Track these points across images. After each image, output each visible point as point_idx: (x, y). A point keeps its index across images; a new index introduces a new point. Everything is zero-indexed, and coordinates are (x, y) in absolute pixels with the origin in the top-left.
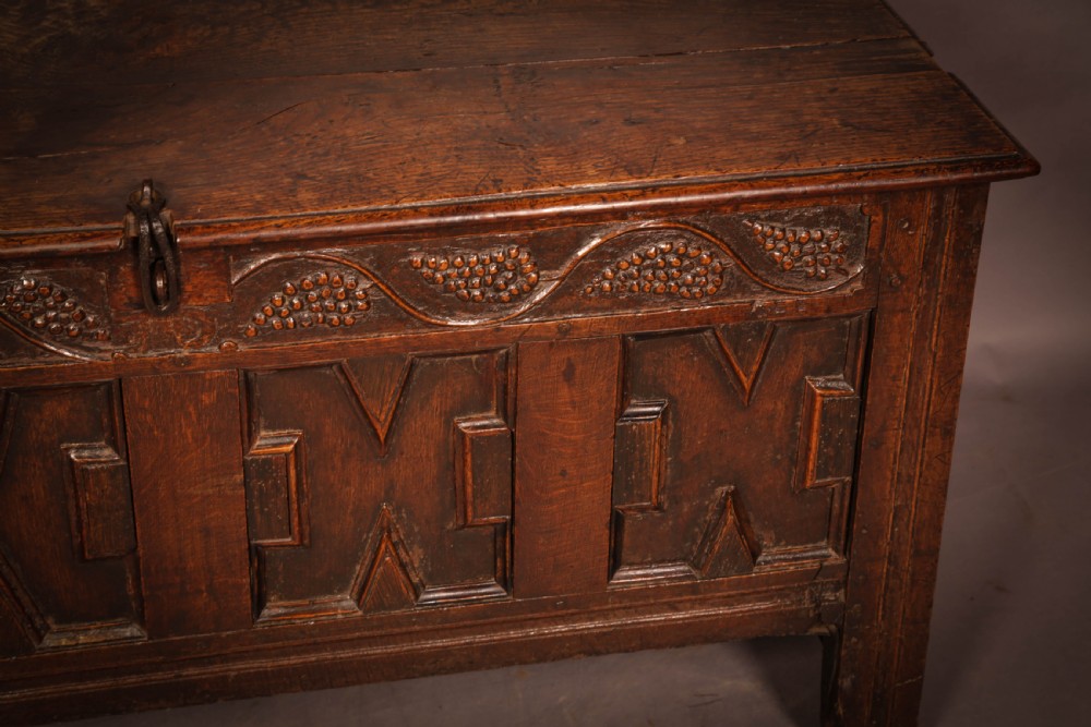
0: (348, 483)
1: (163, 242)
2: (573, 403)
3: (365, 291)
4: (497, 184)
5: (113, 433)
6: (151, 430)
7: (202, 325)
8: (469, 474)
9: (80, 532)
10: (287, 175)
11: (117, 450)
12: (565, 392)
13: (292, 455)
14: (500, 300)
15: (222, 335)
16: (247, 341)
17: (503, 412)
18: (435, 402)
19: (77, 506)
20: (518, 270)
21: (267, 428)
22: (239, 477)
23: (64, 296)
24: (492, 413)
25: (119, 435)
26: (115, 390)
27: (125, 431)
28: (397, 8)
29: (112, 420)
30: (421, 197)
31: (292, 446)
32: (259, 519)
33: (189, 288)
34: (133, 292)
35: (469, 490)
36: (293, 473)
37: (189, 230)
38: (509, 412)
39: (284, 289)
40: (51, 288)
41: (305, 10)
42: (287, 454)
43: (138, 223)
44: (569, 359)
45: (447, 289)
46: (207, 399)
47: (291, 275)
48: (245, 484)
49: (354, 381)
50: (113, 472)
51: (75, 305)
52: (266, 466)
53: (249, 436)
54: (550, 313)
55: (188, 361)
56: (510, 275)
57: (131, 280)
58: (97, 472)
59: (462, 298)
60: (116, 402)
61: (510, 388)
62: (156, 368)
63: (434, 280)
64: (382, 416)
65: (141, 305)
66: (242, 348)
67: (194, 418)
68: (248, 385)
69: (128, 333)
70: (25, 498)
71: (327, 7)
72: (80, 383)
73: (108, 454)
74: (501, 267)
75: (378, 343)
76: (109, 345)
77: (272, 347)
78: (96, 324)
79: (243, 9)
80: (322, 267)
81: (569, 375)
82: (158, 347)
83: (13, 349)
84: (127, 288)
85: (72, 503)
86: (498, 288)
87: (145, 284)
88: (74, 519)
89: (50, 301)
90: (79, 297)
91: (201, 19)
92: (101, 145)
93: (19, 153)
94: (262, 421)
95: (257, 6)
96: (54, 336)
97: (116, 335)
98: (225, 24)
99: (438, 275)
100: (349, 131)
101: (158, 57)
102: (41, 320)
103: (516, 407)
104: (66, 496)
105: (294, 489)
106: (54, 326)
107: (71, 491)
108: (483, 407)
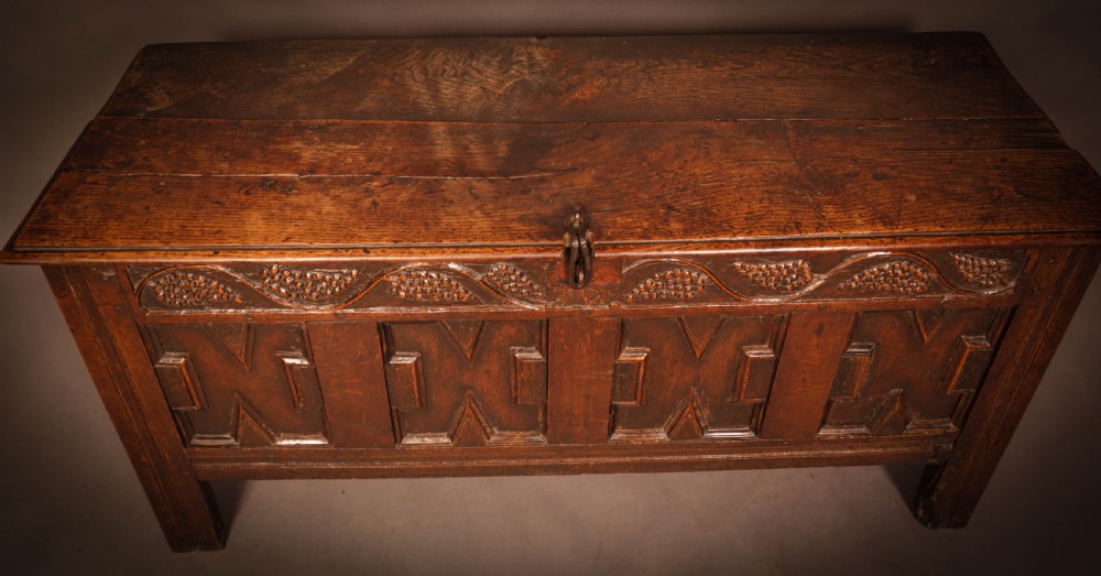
0: (672, 376)
1: (586, 252)
2: (818, 346)
3: (703, 281)
4: (798, 226)
5: (541, 344)
6: (563, 345)
7: (600, 293)
8: (746, 378)
9: (516, 390)
11: (541, 353)
12: (814, 340)
13: (643, 363)
14: (786, 289)
15: (612, 300)
16: (626, 304)
17: (773, 347)
18: (733, 338)
19: (516, 379)
20: (801, 273)
21: (629, 346)
22: (611, 372)
23: (521, 275)
24: (766, 346)
25: (544, 346)
26: (544, 324)
27: (548, 345)
28: (717, 69)
29: (541, 338)
30: (750, 233)
31: (643, 358)
32: (619, 392)
33: (596, 275)
34: (563, 276)
35: (745, 385)
36: (642, 371)
37: (603, 248)
38: (778, 348)
39: (654, 278)
40: (514, 271)
41: (661, 68)
42: (640, 362)
43: (572, 240)
44: (821, 323)
45: (754, 281)
46: (597, 332)
47: (659, 270)
48: (613, 375)
49: (687, 327)
50: (538, 365)
51: (528, 280)
52: (627, 366)
53: (619, 351)
54: (815, 297)
55: (589, 312)
56: (794, 276)
57: (562, 269)
58: (529, 364)
59: (763, 288)
60: (544, 330)
61: (781, 335)
62: (570, 315)
63: (747, 277)
64: (700, 346)
65: (566, 282)
66: (624, 307)
67: (589, 341)
68: (623, 325)
69: (557, 295)
70: (486, 372)
71: (675, 66)
72: (525, 319)
73: (537, 355)
74: (790, 272)
75: (706, 309)
76: (544, 301)
77: (641, 307)
78: (538, 290)
79: (625, 65)
80: (678, 266)
81: (819, 331)
82: (573, 303)
83: (489, 300)
84: (560, 272)
85: (513, 377)
86: (785, 283)
87: (571, 274)
88: (513, 384)
89: (513, 278)
90: (531, 275)
91: (601, 72)
92: (546, 170)
93: (499, 173)
94: (627, 343)
95: (633, 63)
96: (513, 295)
97: (550, 296)
98: (615, 76)
99: (750, 274)
100: (697, 171)
101: (577, 100)
102: (506, 287)
103: (782, 345)
104: (510, 373)
105: (641, 379)
106: (513, 290)
107: (513, 371)
108: (762, 342)
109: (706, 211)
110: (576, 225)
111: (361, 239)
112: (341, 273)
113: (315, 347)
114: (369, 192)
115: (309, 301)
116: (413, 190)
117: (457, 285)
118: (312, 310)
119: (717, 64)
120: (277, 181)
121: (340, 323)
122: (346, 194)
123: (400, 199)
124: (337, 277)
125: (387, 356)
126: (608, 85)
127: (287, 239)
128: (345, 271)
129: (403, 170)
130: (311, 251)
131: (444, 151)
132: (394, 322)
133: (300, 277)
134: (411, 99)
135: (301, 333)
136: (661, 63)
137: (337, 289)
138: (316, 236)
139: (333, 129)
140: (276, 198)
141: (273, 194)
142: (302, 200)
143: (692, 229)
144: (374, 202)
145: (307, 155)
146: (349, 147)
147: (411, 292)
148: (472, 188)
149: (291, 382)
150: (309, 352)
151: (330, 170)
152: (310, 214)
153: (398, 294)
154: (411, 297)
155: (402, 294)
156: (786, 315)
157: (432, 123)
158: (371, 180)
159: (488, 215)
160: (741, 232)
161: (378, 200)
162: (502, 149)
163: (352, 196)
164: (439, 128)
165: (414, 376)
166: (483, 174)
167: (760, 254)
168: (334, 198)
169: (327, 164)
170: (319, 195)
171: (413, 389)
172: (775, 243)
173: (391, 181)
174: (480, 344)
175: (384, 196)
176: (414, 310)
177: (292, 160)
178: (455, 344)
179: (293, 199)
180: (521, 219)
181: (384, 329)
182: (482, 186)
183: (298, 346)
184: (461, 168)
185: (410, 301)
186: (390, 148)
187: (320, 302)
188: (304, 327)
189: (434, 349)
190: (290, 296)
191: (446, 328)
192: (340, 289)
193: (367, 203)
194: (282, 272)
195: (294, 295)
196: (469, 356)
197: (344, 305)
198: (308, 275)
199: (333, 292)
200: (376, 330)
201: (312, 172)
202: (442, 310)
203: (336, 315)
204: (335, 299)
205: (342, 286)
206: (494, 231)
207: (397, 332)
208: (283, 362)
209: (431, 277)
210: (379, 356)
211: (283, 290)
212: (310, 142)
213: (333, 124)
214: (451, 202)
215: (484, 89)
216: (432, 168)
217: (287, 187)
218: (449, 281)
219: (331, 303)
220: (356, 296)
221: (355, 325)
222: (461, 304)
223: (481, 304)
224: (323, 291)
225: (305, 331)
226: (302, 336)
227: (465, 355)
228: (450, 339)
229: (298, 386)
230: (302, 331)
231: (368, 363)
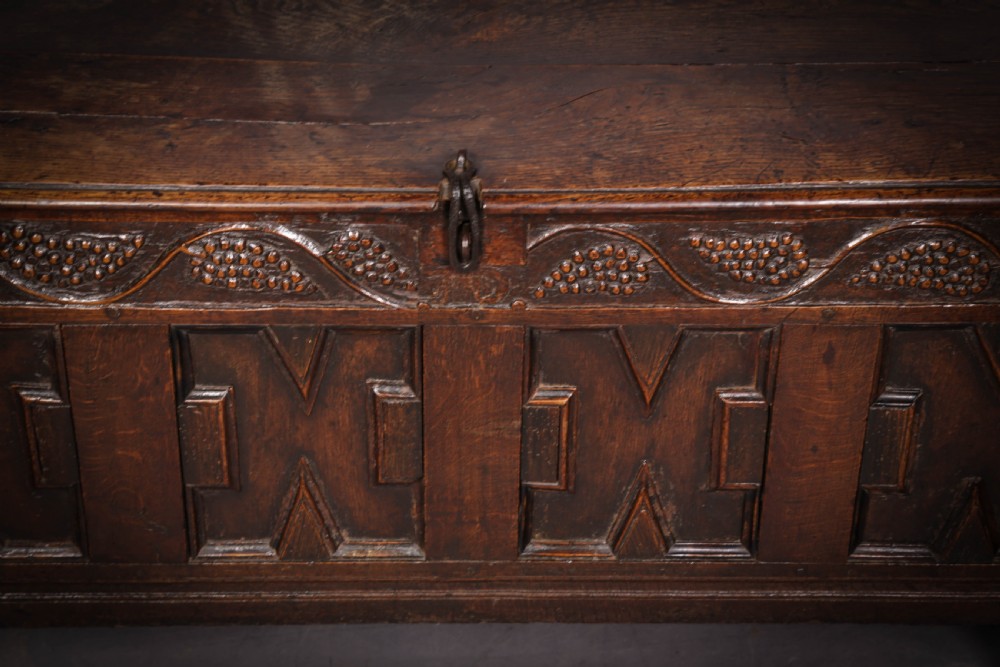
0: (613, 439)
1: (471, 207)
2: (830, 385)
3: (645, 265)
4: (778, 175)
5: (412, 373)
6: (445, 374)
7: (497, 284)
8: (725, 441)
9: (376, 456)
10: (586, 154)
11: (413, 389)
12: (823, 374)
13: (565, 409)
14: (770, 283)
15: (514, 294)
16: (535, 301)
17: (763, 387)
18: (700, 372)
19: (376, 435)
20: (789, 256)
21: (546, 381)
22: (517, 423)
23: (382, 249)
24: (752, 387)
25: (417, 375)
26: (417, 336)
27: (422, 372)
29: (412, 361)
30: (706, 182)
31: (566, 400)
32: (531, 463)
33: (489, 250)
34: (440, 250)
35: (724, 456)
36: (565, 424)
37: (495, 197)
38: (768, 387)
39: (574, 257)
40: (371, 241)
42: (561, 407)
43: (451, 188)
44: (830, 343)
45: (721, 268)
46: (495, 350)
47: (580, 245)
48: (522, 430)
49: (628, 346)
50: (408, 408)
51: (391, 257)
52: (543, 415)
53: (530, 388)
54: (817, 299)
55: (482, 315)
56: (782, 260)
57: (440, 239)
58: (395, 406)
59: (734, 278)
60: (417, 345)
61: (772, 365)
62: (453, 318)
63: (710, 260)
64: (650, 380)
65: (446, 262)
66: (530, 307)
67: (483, 366)
68: (532, 342)
69: (433, 285)
70: (332, 424)
72: (384, 328)
73: (406, 391)
74: (773, 252)
75: (652, 313)
76: (415, 295)
77: (559, 308)
78: (406, 276)
80: (608, 239)
81: (828, 358)
82: (457, 300)
83: (335, 292)
84: (436, 246)
85: (371, 432)
86: (769, 271)
87: (452, 243)
88: (372, 446)
89: (370, 252)
90: (398, 252)
91: (518, 9)
92: (424, 117)
93: (355, 120)
94: (542, 375)
96: (370, 283)
97: (424, 288)
98: (539, 14)
99: (714, 255)
100: (643, 118)
102: (359, 269)
103: (775, 383)
104: (367, 426)
105: (564, 438)
106: (371, 274)
107: (371, 421)
108: (744, 381)
110: (459, 171)
112: (118, 240)
113: (72, 370)
114: (163, 134)
115: (68, 288)
116: (229, 133)
117: (289, 265)
118: (72, 304)
120: (25, 118)
121: (113, 327)
122: (129, 135)
123: (208, 142)
124: (111, 246)
125: (183, 389)
127: (41, 177)
128: (123, 237)
131: (277, 93)
132: (193, 329)
133: (57, 245)
134: (230, 34)
135: (51, 345)
137: (111, 267)
139: (110, 64)
140: (23, 136)
141: (19, 131)
142: (63, 138)
143: (625, 178)
144: (170, 145)
145: (72, 92)
146: (135, 84)
147: (221, 274)
148: (313, 133)
149: (31, 435)
150: (63, 379)
151: (105, 110)
152: (75, 153)
153: (202, 279)
154: (221, 283)
155: (207, 276)
156: (776, 328)
158: (167, 122)
159: (334, 160)
160: (694, 181)
161: (175, 142)
162: (362, 93)
163: (139, 137)
164: (272, 67)
165: (222, 427)
166: (331, 120)
168: (111, 138)
169: (101, 102)
170: (89, 134)
171: (219, 450)
173: (196, 124)
174: (322, 373)
175: (186, 138)
176: (226, 306)
177: (49, 96)
178: (284, 372)
179: (49, 137)
180: (382, 165)
181: (179, 339)
182: (329, 132)
183: (45, 372)
184: (300, 112)
185: (219, 291)
186: (197, 88)
187: (85, 289)
188: (57, 335)
189: (254, 381)
190: (39, 277)
191: (272, 341)
192: (117, 267)
193: (160, 144)
194: (31, 236)
195: (45, 276)
196: (305, 391)
197: (120, 295)
198: (69, 243)
199: (105, 272)
200: (166, 340)
201: (78, 110)
202: (265, 306)
203: (107, 312)
204: (107, 284)
205: (120, 262)
206: (342, 175)
207: (199, 347)
208: (21, 399)
209: (251, 250)
210: (169, 387)
211: (28, 268)
212: (75, 78)
213: (111, 59)
214: (283, 147)
215: (341, 26)
216: (257, 111)
217: (41, 124)
218: (277, 256)
219: (102, 291)
220: (140, 279)
221: (136, 329)
222: (292, 296)
223: (323, 299)
224: (90, 270)
225: (59, 341)
226: (53, 351)
227: (300, 390)
228: (277, 360)
229: (41, 441)
230: (54, 342)
231: (152, 399)
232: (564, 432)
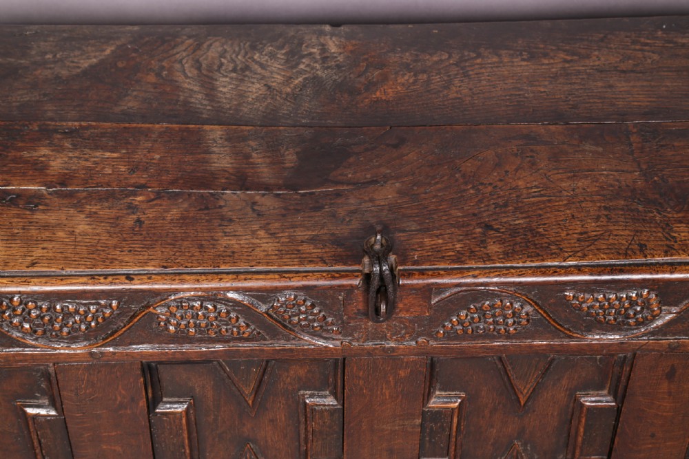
0: (492, 426)
1: (388, 279)
2: (670, 394)
3: (527, 314)
4: (642, 249)
5: (335, 388)
6: (361, 389)
7: (406, 327)
8: (582, 430)
9: (306, 443)
11: (336, 398)
12: (665, 386)
13: (457, 410)
14: (628, 324)
15: (419, 335)
16: (436, 340)
17: (614, 393)
18: (564, 382)
19: (306, 429)
20: (646, 304)
21: (440, 390)
22: (418, 421)
23: (313, 306)
24: (605, 392)
25: (339, 390)
26: (340, 364)
27: (344, 388)
28: (546, 61)
29: (336, 380)
30: (583, 257)
31: (457, 404)
32: (427, 445)
33: (401, 305)
34: (361, 306)
35: (580, 439)
36: (455, 420)
37: (409, 274)
38: (620, 394)
39: (469, 309)
40: (305, 301)
41: (479, 61)
42: (453, 409)
43: (372, 265)
44: (673, 365)
45: (588, 314)
46: (402, 373)
47: (475, 300)
48: (422, 425)
49: (509, 368)
50: (332, 412)
51: (320, 311)
52: (438, 415)
53: (429, 396)
54: (665, 334)
55: (393, 349)
56: (639, 309)
57: (361, 299)
58: (322, 411)
59: (600, 322)
60: (340, 371)
61: (623, 379)
62: (370, 353)
63: (580, 309)
64: (524, 391)
65: (366, 314)
66: (433, 344)
67: (392, 384)
68: (432, 365)
69: (355, 329)
70: (272, 421)
71: (495, 59)
72: (317, 358)
73: (330, 401)
74: (633, 303)
75: (531, 347)
76: (340, 337)
77: (454, 344)
78: (332, 324)
79: (435, 58)
80: (498, 296)
81: (670, 375)
82: (373, 339)
83: (274, 335)
84: (358, 303)
85: (302, 427)
86: (628, 317)
87: (371, 305)
88: (303, 436)
89: (303, 309)
90: (324, 306)
91: (407, 67)
92: (342, 183)
93: (287, 187)
94: (438, 386)
95: (445, 56)
96: (304, 329)
97: (346, 330)
98: (424, 72)
99: (584, 306)
100: (520, 183)
101: (378, 101)
102: (295, 319)
103: (625, 391)
104: (299, 422)
105: (454, 429)
106: (303, 323)
107: (303, 420)
108: (600, 387)
109: (531, 230)
110: (377, 247)
111: (122, 263)
112: (99, 304)
113: (64, 393)
114: (132, 208)
115: (59, 338)
116: (186, 205)
117: (237, 318)
118: (62, 349)
119: (545, 55)
120: (20, 195)
121: (97, 365)
122: (104, 211)
123: (169, 216)
124: (93, 308)
125: (153, 403)
126: (414, 83)
127: (33, 264)
128: (102, 302)
129: (173, 183)
130: (62, 278)
131: (222, 160)
132: (161, 363)
133: (48, 309)
134: (182, 98)
135: (47, 375)
136: (479, 56)
137: (93, 324)
138: (68, 261)
139: (88, 133)
140: (18, 216)
141: (14, 211)
142: (51, 218)
143: (514, 252)
144: (138, 221)
145: (57, 164)
146: (108, 154)
147: (182, 327)
148: (254, 203)
149: (34, 436)
150: (57, 399)
151: (85, 183)
152: (61, 234)
153: (167, 329)
154: (183, 332)
155: (172, 328)
156: (629, 355)
157: (207, 127)
158: (135, 194)
159: (273, 235)
160: (573, 255)
161: (143, 218)
162: (290, 158)
163: (113, 212)
164: (216, 133)
165: (185, 427)
166: (267, 188)
167: (595, 282)
168: (90, 216)
169: (81, 174)
170: (72, 211)
171: (183, 443)
172: (613, 269)
173: (159, 196)
174: (264, 388)
175: (151, 213)
176: (186, 348)
177: (38, 169)
178: (234, 389)
179: (39, 217)
180: (313, 240)
181: (150, 370)
182: (267, 202)
183: (43, 393)
184: (242, 181)
185: (181, 337)
186: (157, 156)
187: (72, 339)
188: (51, 370)
189: (210, 394)
190: (35, 332)
191: (224, 370)
192: (97, 323)
193: (130, 221)
194: (26, 304)
195: (40, 331)
196: (250, 402)
197: (101, 342)
198: (58, 307)
199: (88, 326)
200: (139, 372)
201: (63, 184)
202: (219, 347)
203: (91, 354)
204: (90, 335)
205: (100, 320)
206: (280, 254)
207: (165, 374)
208: (25, 413)
209: (207, 308)
210: (143, 403)
211: (27, 326)
212: (59, 149)
213: (87, 128)
214: (231, 220)
215: (269, 87)
216: (206, 180)
217: (33, 201)
218: (228, 312)
219: (85, 340)
220: (116, 331)
221: (115, 365)
222: (241, 339)
223: (265, 340)
224: (76, 326)
225: (53, 375)
226: (49, 381)
227: (246, 401)
228: (227, 381)
229: (42, 440)
230: (50, 374)
231: (129, 412)
232: (455, 425)
